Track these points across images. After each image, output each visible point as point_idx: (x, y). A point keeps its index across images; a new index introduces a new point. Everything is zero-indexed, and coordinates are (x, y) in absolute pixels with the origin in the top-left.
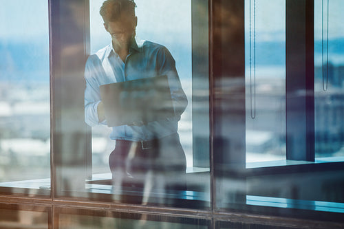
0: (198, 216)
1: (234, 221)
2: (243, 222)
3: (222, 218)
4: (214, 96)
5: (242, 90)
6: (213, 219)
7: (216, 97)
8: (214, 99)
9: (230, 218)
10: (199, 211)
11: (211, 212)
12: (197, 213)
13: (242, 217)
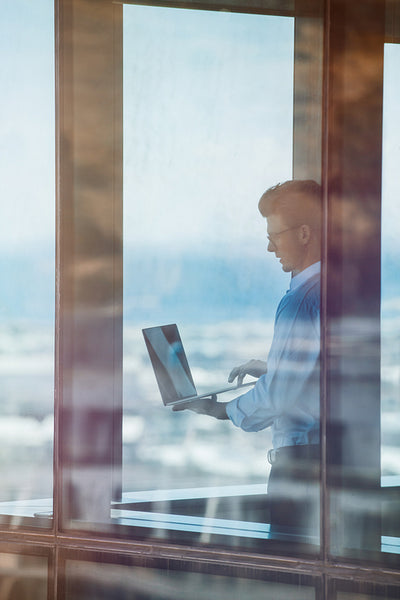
0: (298, 570)
1: (361, 580)
2: (374, 582)
3: (340, 574)
4: (328, 350)
5: (376, 340)
6: (324, 575)
7: (332, 353)
8: (329, 356)
9: (354, 575)
10: (301, 562)
11: (320, 563)
12: (299, 564)
13: (374, 573)
